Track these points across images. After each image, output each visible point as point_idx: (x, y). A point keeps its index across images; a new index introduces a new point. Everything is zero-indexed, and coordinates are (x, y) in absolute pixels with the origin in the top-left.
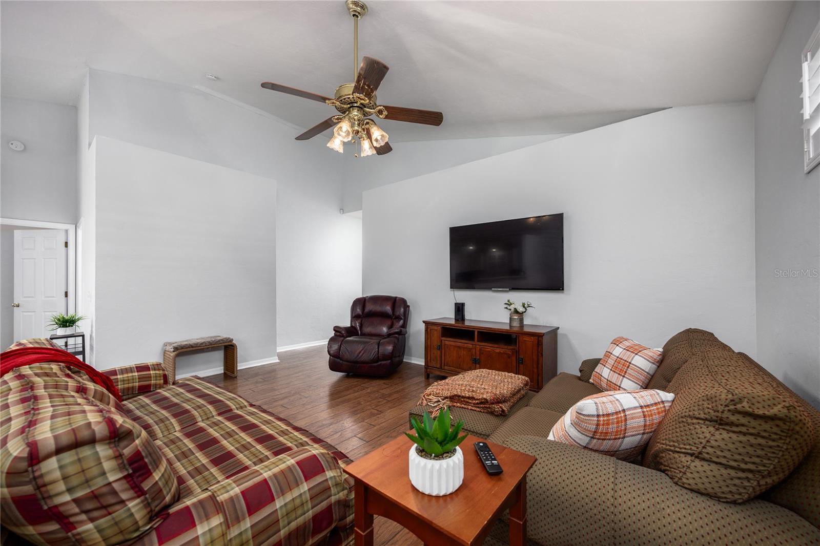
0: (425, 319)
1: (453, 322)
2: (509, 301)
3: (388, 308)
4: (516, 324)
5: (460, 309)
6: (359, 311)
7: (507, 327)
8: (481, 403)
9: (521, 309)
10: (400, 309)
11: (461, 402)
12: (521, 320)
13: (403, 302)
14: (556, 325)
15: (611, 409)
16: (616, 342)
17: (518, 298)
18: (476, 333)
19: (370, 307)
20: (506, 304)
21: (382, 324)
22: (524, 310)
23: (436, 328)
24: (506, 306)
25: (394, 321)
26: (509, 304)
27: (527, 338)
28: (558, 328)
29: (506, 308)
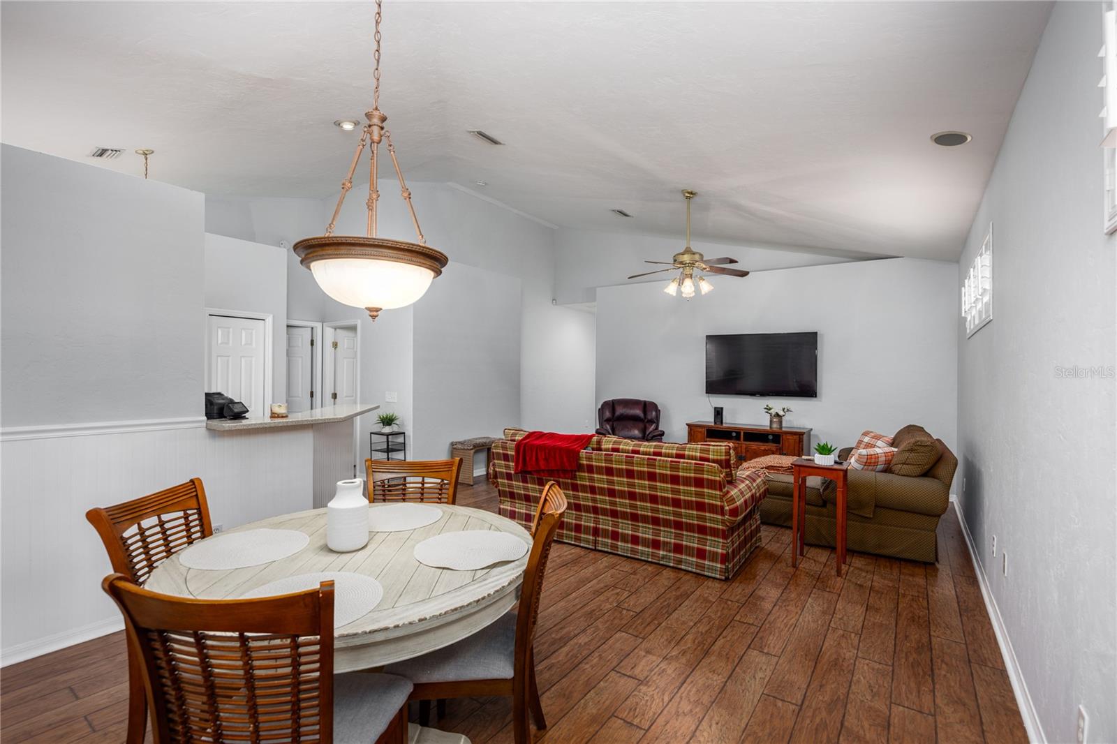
0: (689, 422)
1: (713, 424)
2: (767, 406)
3: (638, 412)
4: (775, 426)
5: (719, 413)
6: (608, 414)
7: (768, 428)
8: (789, 469)
9: (781, 413)
10: (652, 414)
11: (774, 470)
12: (781, 422)
13: (654, 406)
14: (810, 427)
15: (872, 453)
16: (865, 434)
17: (777, 404)
18: (742, 434)
19: (620, 411)
20: (765, 408)
21: (635, 427)
22: (784, 414)
23: (700, 430)
24: (766, 410)
25: (647, 425)
26: (768, 409)
27: (789, 437)
28: (811, 429)
29: (767, 412)
